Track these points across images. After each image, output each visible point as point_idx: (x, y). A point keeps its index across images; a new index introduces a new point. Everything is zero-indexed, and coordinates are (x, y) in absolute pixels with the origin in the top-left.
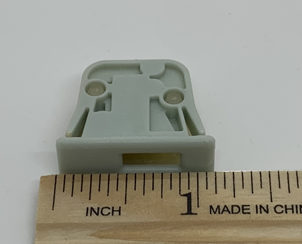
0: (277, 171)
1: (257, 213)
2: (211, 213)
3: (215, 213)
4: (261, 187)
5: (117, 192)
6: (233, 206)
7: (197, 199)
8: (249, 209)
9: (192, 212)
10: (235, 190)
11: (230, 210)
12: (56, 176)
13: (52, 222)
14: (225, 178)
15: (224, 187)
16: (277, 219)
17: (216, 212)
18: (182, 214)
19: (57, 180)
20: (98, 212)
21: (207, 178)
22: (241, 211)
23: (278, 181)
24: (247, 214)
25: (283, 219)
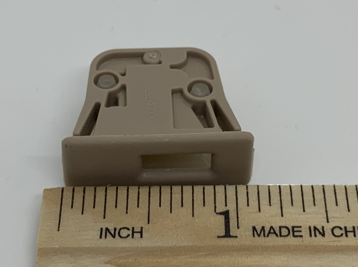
0: (333, 184)
1: (311, 236)
2: (254, 236)
3: (259, 236)
4: (315, 205)
5: (139, 209)
6: (280, 228)
7: (236, 218)
8: (301, 231)
9: (231, 234)
10: (283, 207)
11: (278, 232)
12: (63, 189)
13: (57, 247)
14: (269, 193)
15: (269, 204)
16: (335, 244)
17: (260, 234)
18: (218, 237)
19: (64, 195)
20: (115, 233)
21: (247, 193)
22: (291, 233)
23: (334, 197)
24: (299, 237)
25: (343, 244)
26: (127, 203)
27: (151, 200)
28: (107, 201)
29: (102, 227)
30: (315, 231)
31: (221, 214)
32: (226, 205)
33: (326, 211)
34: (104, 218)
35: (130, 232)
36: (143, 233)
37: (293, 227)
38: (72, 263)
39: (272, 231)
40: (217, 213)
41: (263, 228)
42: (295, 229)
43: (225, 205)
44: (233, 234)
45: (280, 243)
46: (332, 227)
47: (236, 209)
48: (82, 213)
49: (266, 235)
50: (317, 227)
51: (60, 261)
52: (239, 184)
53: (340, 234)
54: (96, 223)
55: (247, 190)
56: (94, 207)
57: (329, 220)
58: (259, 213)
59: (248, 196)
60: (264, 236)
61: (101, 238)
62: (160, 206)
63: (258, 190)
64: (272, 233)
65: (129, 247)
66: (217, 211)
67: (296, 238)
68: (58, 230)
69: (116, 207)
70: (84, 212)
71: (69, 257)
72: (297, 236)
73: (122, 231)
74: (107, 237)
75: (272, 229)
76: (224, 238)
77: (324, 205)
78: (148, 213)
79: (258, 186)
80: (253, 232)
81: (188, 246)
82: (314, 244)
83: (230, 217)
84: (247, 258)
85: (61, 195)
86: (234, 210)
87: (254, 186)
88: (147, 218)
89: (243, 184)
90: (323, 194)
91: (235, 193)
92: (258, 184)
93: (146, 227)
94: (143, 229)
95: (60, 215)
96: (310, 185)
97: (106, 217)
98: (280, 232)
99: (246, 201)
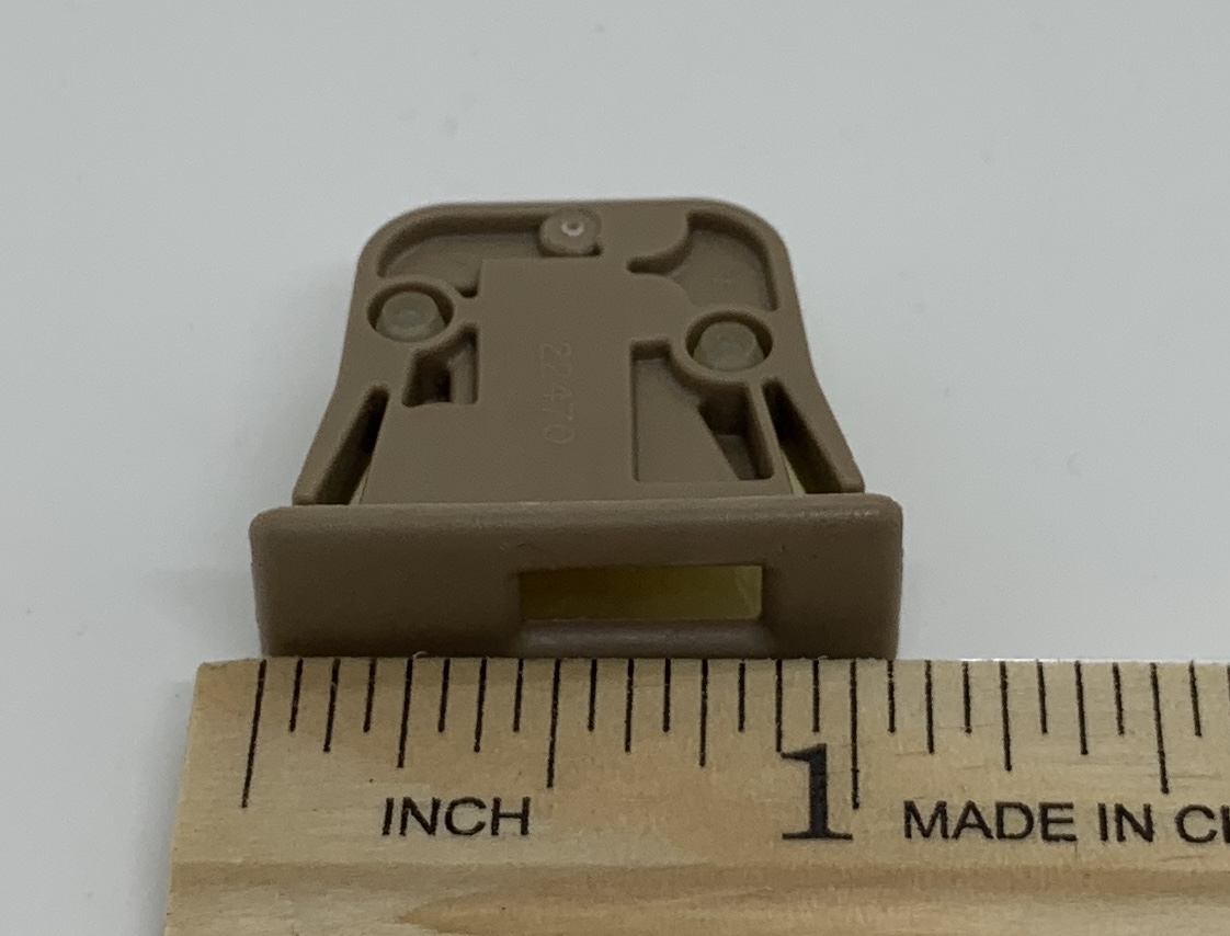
26: (480, 715)
27: (560, 706)
28: (411, 706)
29: (390, 796)
30: (1120, 821)
31: (798, 756)
32: (816, 729)
33: (1162, 754)
34: (401, 765)
35: (486, 816)
36: (530, 821)
37: (1045, 808)
38: (285, 917)
39: (972, 819)
40: (785, 756)
41: (941, 809)
42: (1052, 814)
43: (811, 728)
44: (837, 826)
45: (999, 861)
46: (1179, 809)
47: (849, 741)
48: (327, 749)
49: (951, 833)
50: (1129, 809)
51: (249, 911)
52: (865, 657)
53: (1205, 833)
54: (371, 781)
55: (890, 676)
56: (367, 728)
57: (1169, 785)
58: (930, 756)
59: (891, 698)
60: (945, 835)
61: (386, 832)
62: (591, 727)
63: (928, 676)
64: (971, 826)
65: (480, 867)
66: (786, 748)
67: (1053, 847)
68: (244, 805)
69: (441, 728)
70: (332, 746)
71: (277, 896)
72: (1056, 838)
73: (458, 810)
74: (407, 832)
75: (971, 814)
76: (805, 842)
77: (1155, 732)
78: (547, 751)
79: (929, 665)
80: (908, 819)
81: (682, 867)
82: (1116, 867)
83: (829, 769)
84: (884, 910)
85: (256, 687)
86: (845, 746)
87: (916, 663)
88: (546, 767)
89: (879, 657)
90: (1151, 693)
91: (849, 687)
92: (928, 658)
93: (540, 799)
94: (531, 805)
95: (251, 755)
96: (1106, 664)
97: (406, 762)
98: (1000, 824)
99: (887, 716)
